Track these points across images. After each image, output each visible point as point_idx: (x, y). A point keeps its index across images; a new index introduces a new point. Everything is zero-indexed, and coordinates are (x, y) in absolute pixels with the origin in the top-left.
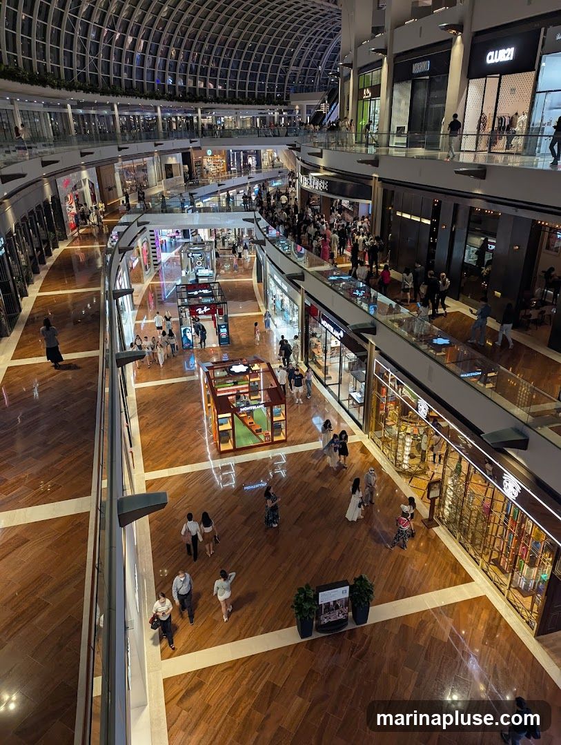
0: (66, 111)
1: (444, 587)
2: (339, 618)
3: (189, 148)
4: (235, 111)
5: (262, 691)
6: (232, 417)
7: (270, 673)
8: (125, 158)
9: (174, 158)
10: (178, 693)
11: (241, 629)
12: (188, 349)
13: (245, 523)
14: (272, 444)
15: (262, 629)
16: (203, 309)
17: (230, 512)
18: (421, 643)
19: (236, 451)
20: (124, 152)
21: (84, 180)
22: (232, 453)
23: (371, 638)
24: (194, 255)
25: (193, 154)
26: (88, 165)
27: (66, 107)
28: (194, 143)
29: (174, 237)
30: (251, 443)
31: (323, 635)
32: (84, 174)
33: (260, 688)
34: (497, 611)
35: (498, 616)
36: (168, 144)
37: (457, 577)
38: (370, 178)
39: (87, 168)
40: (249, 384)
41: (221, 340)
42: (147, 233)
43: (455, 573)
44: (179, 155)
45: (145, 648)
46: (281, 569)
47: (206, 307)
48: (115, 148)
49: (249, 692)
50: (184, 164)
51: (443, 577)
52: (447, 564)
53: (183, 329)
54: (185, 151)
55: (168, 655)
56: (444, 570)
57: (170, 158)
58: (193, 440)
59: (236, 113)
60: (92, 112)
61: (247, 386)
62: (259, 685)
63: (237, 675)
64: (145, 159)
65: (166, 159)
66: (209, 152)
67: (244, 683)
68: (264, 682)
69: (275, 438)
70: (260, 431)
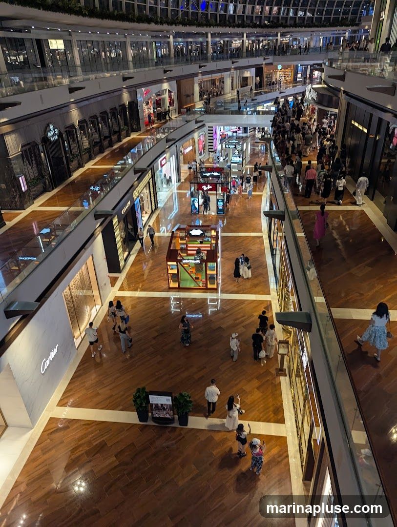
0: (169, 40)
1: (259, 421)
2: (166, 416)
3: (262, 64)
4: (310, 33)
5: (96, 445)
6: (177, 265)
7: (108, 436)
8: (204, 73)
9: (249, 72)
10: (53, 428)
11: (109, 403)
12: (195, 214)
13: (154, 338)
14: (206, 289)
15: (121, 407)
16: (207, 186)
17: (150, 328)
18: (214, 453)
19: (180, 289)
20: (204, 69)
21: (166, 90)
22: (177, 290)
23: (184, 437)
24: (230, 146)
25: (265, 69)
26: (169, 79)
27: (169, 38)
28: (266, 60)
29: (236, 132)
30: (192, 286)
31: (155, 424)
32: (166, 86)
33: (97, 443)
34: (287, 451)
35: (285, 455)
36: (242, 62)
37: (274, 416)
38: (339, 90)
39: (167, 82)
40: (211, 245)
41: (218, 210)
42: (206, 129)
43: (274, 414)
44: (253, 70)
45: (53, 396)
46: (157, 374)
47: (209, 186)
48: (197, 66)
49: (90, 442)
50: (256, 76)
51: (262, 414)
52: (273, 405)
53: (192, 199)
54: (258, 67)
55: (61, 405)
56: (268, 408)
57: (246, 72)
58: (158, 276)
59: (311, 35)
60: (190, 40)
61: (209, 245)
62: (97, 440)
63: (90, 430)
64: (223, 74)
65: (243, 73)
66: (280, 67)
67: (91, 436)
68: (102, 439)
69: (209, 286)
70: (198, 278)
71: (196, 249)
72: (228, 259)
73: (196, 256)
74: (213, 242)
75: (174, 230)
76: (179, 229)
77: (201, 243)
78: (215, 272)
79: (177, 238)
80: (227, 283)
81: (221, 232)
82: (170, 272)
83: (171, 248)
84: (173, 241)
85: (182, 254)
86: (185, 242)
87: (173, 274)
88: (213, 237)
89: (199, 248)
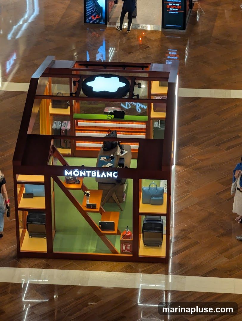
6: (47, 184)
12: (95, 25)
14: (133, 261)
19: (51, 258)
22: (44, 261)
30: (91, 249)
40: (148, 123)
61: (143, 126)
69: (144, 251)
70: (111, 227)
71: (104, 135)
72: (198, 169)
73: (103, 159)
74: (153, 115)
75: (36, 75)
76: (50, 73)
77: (119, 116)
78: (163, 209)
79: (44, 101)
80: (196, 243)
81: (182, 86)
82: (23, 203)
83: (29, 132)
84: (35, 110)
85: (61, 151)
86: (67, 111)
87: (30, 210)
88: (154, 101)
89: (112, 131)
